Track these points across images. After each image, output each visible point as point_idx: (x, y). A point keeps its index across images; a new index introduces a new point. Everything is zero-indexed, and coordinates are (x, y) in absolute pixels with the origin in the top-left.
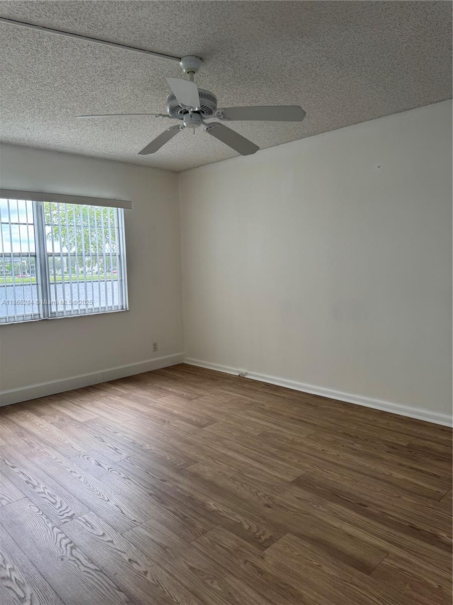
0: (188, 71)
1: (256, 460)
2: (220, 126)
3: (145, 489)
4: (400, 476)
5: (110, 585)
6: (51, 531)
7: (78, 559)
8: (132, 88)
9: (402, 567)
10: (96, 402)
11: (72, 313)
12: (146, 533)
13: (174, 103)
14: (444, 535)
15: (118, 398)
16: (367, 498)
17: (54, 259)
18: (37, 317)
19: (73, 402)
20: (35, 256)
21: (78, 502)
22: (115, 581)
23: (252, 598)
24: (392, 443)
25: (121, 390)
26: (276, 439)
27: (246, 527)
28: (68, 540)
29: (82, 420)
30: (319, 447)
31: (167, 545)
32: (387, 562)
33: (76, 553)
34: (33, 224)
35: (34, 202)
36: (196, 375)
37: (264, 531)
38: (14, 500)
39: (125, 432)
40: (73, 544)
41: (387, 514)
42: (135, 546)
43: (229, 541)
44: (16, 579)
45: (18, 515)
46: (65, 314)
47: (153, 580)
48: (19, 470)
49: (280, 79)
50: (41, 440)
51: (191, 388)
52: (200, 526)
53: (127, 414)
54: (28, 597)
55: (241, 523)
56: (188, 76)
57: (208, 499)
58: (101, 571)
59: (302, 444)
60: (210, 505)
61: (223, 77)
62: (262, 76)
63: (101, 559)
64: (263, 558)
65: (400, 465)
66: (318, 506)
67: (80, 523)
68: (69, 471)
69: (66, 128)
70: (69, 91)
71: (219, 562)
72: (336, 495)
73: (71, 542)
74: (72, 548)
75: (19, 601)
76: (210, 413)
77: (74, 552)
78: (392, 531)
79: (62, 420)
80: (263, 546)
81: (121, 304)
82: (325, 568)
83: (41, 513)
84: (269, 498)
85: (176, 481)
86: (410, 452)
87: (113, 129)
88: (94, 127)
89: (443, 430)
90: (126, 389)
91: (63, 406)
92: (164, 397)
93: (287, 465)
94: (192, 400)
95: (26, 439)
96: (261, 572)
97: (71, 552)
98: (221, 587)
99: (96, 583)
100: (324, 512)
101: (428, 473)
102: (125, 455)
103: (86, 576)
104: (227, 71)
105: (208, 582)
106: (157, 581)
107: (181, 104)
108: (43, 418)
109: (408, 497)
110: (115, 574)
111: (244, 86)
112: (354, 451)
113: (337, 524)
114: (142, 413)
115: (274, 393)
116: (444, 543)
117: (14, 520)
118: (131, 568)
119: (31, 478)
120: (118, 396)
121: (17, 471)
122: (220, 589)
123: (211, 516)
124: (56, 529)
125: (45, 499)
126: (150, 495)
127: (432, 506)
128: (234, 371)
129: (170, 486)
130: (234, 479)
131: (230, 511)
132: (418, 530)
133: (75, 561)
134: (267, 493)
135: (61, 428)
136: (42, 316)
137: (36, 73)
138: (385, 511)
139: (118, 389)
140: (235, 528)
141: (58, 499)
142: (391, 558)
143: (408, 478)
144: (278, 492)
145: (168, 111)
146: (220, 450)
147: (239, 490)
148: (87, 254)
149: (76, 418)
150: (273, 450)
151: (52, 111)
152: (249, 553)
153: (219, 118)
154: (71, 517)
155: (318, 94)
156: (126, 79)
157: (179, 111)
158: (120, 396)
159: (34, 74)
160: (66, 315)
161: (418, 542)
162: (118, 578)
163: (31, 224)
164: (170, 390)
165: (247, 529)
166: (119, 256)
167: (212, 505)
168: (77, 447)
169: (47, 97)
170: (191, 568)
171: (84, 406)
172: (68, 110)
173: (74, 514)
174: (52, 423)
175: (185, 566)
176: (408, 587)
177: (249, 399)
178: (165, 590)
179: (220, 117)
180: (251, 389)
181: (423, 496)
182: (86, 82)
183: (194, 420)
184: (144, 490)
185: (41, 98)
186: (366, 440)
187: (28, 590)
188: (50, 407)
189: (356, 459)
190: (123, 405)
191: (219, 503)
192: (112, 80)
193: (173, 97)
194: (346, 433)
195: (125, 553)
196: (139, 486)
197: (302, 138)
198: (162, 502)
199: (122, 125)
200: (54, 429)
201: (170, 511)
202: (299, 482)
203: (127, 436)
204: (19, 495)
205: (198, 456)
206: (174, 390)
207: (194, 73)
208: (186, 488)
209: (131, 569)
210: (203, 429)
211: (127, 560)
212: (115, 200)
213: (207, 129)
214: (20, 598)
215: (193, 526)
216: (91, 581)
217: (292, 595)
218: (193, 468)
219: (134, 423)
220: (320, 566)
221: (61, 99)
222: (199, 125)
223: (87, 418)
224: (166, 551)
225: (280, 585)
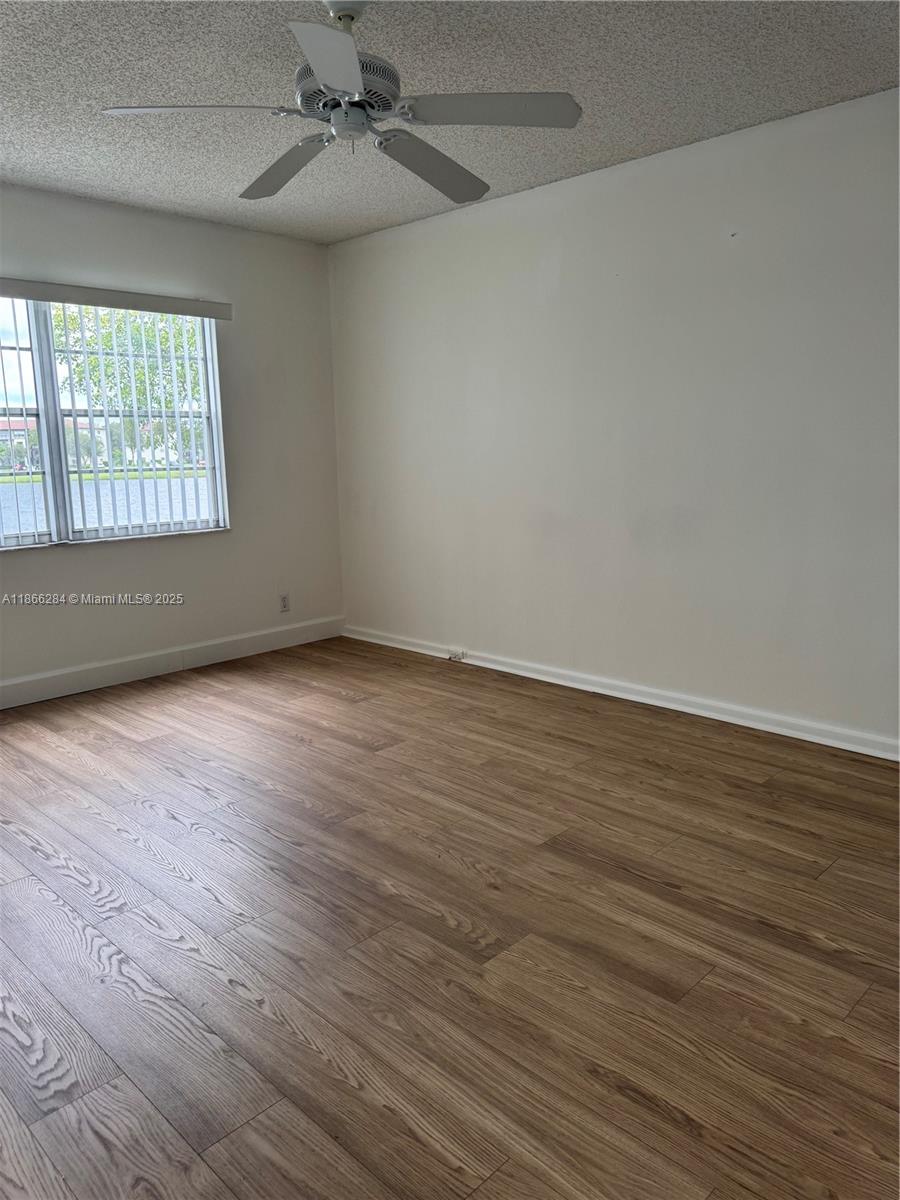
0: (341, 14)
1: (475, 808)
2: (406, 137)
3: (261, 858)
4: (747, 836)
5: (192, 1023)
6: (81, 932)
7: (133, 981)
8: (224, 54)
9: (738, 989)
10: (168, 706)
11: (116, 531)
12: (262, 935)
13: (309, 85)
14: (820, 936)
15: (212, 698)
16: (683, 874)
17: (75, 423)
18: (46, 538)
19: (124, 706)
20: (37, 415)
21: (133, 882)
22: (202, 1017)
23: (457, 1043)
24: (738, 778)
25: (217, 685)
26: (515, 771)
27: (452, 923)
28: (113, 949)
29: (142, 739)
30: (597, 784)
31: (302, 955)
32: (711, 981)
33: (130, 970)
34: (30, 349)
35: (31, 302)
36: (365, 657)
37: (485, 930)
38: (8, 881)
39: (225, 760)
40: (122, 955)
41: (717, 901)
42: (241, 958)
43: (420, 947)
44: (14, 1015)
45: (19, 907)
46: (101, 534)
47: (275, 1014)
48: (19, 829)
49: (533, 39)
50: (61, 775)
51: (355, 682)
52: (365, 923)
53: (228, 727)
54: (39, 1045)
55: (443, 915)
56: (340, 25)
57: (384, 875)
58: (175, 1000)
59: (563, 779)
60: (385, 886)
61: (415, 31)
62: (494, 31)
63: (176, 980)
64: (480, 976)
65: (750, 816)
66: (589, 888)
67: (138, 919)
68: (115, 829)
69: (91, 141)
70: (92, 58)
71: (398, 983)
72: (624, 868)
73: (120, 952)
74: (121, 962)
75: (21, 1052)
76: (390, 726)
77: (125, 969)
78: (726, 930)
79: (102, 739)
80: (481, 956)
81: (213, 517)
82: (594, 991)
83: (61, 902)
84: (497, 874)
85: (323, 844)
86: (769, 793)
87: (188, 145)
88: (148, 141)
89: (836, 756)
90: (228, 682)
91: (103, 713)
92: (302, 696)
93: (533, 815)
94: (356, 702)
95: (31, 773)
96: (476, 999)
97: (120, 968)
98: (400, 1025)
99: (167, 1019)
100: (601, 897)
101: (800, 831)
102: (223, 800)
103: (148, 1009)
104: (422, 18)
105: (377, 1016)
106: (283, 1016)
107: (325, 86)
108: (63, 736)
109: (759, 872)
110: (203, 1005)
111: (459, 51)
112: (662, 792)
113: (623, 918)
114: (259, 725)
115: (517, 690)
116: (818, 949)
117: (9, 915)
118: (235, 995)
119: (42, 841)
120: (212, 695)
121: (14, 830)
122: (398, 1028)
123: (389, 906)
124: (89, 930)
125: (69, 879)
126: (272, 869)
127: (801, 886)
128: (440, 650)
129: (311, 853)
130: (432, 841)
131: (423, 896)
132: (773, 927)
133: (126, 983)
134: (494, 865)
135: (98, 752)
136: (55, 538)
137: (19, 16)
138: (714, 895)
139: (213, 683)
140: (432, 926)
141: (94, 878)
142: (719, 975)
143: (760, 839)
144: (514, 862)
145: (299, 103)
146: (409, 791)
147: (440, 860)
148: (142, 412)
149: (128, 735)
150: (509, 790)
151: (60, 104)
152: (456, 969)
153: (404, 120)
154: (120, 909)
155: (613, 75)
156: (210, 31)
157: (320, 102)
158: (215, 695)
159: (15, 16)
160: (103, 536)
161: (771, 948)
162: (208, 1012)
163: (26, 349)
164: (315, 684)
165: (453, 927)
166: (208, 418)
167: (390, 887)
168: (132, 787)
169: (47, 72)
170: (346, 994)
171: (145, 714)
172: (94, 103)
173: (126, 903)
174: (82, 744)
175: (334, 990)
176: (746, 1022)
177: (468, 700)
178: (297, 1031)
179: (406, 117)
180: (472, 684)
181: (788, 870)
182: (126, 38)
183: (360, 737)
184: (262, 862)
185: (33, 74)
186: (687, 773)
187: (39, 1034)
188: (78, 716)
189: (665, 806)
190: (221, 710)
191: (404, 882)
192: (182, 35)
193: (307, 72)
194: (651, 760)
195: (222, 969)
196: (250, 855)
197: (582, 173)
198: (295, 882)
199: (206, 137)
200: (86, 755)
201: (309, 896)
202: (556, 845)
203: (228, 765)
204: (20, 872)
205: (365, 800)
206: (323, 685)
207: (353, 19)
208: (341, 858)
209: (232, 996)
210: (377, 753)
211: (226, 982)
212: (197, 300)
213: (381, 143)
214: (23, 1047)
215: (353, 923)
216: (156, 1017)
217: (532, 1036)
218: (354, 822)
219: (244, 744)
220: (586, 988)
221: (75, 76)
222: (364, 133)
223: (152, 735)
224: (301, 967)
225: (511, 1020)
